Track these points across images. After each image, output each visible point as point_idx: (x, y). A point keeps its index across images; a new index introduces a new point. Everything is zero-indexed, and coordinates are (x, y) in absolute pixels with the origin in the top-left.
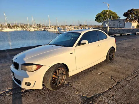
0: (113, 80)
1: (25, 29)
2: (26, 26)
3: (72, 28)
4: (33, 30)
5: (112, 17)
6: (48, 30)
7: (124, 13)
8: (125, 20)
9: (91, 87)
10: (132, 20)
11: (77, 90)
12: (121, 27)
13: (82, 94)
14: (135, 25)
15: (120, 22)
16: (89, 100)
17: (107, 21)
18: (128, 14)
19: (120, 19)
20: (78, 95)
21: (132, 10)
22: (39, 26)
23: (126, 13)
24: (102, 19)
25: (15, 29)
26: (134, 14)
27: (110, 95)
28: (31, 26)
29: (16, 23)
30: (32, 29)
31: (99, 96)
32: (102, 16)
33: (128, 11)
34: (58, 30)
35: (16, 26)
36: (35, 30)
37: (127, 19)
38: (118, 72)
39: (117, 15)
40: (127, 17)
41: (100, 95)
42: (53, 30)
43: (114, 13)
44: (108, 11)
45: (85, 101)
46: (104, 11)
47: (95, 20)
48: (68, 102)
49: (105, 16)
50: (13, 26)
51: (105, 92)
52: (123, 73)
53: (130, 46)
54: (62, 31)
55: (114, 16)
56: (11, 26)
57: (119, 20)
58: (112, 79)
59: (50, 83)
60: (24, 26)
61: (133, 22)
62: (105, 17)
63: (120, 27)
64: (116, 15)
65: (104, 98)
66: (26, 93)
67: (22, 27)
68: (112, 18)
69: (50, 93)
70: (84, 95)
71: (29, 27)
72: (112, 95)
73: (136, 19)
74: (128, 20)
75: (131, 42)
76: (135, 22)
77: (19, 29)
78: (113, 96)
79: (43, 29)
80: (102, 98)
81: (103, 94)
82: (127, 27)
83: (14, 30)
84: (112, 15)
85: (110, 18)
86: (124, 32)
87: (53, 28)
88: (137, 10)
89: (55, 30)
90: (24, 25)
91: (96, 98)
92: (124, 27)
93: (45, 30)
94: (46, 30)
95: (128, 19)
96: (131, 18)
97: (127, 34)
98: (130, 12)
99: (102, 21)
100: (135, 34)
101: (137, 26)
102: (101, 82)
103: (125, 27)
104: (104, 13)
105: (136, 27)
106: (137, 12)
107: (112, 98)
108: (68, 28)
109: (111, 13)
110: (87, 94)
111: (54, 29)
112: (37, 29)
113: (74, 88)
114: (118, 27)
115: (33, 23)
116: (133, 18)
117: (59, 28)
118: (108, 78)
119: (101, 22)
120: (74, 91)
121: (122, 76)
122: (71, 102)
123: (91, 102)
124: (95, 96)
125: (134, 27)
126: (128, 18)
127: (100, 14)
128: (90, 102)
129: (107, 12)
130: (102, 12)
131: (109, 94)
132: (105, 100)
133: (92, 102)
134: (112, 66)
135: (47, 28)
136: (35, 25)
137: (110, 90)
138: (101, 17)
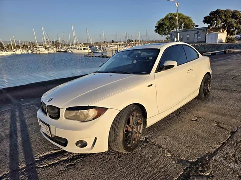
0: (223, 128)
1: (30, 52)
2: (32, 46)
3: (116, 47)
4: (46, 52)
5: (184, 25)
6: (74, 52)
7: (204, 18)
8: (206, 29)
9: (190, 142)
10: (217, 30)
11: (167, 150)
12: (200, 43)
13: (179, 157)
14: (222, 37)
15: (198, 33)
16: (196, 165)
17: (177, 32)
18: (212, 20)
19: (198, 28)
20: (172, 158)
21: (218, 12)
22: (56, 44)
23: (208, 17)
24: (167, 28)
25: (13, 53)
26: (221, 18)
27: (227, 154)
28: (41, 46)
29: (13, 42)
30: (43, 51)
31: (210, 158)
32: (168, 24)
33: (212, 14)
34: (90, 51)
35: (14, 47)
36: (50, 52)
37: (209, 27)
38: (224, 115)
39: (192, 22)
40: (209, 25)
41: (211, 156)
42: (83, 51)
43: (188, 18)
44: (178, 15)
45: (189, 168)
46: (170, 14)
47: (156, 31)
48: (160, 172)
49: (173, 24)
50: (8, 47)
51: (217, 150)
52: (234, 117)
53: (226, 72)
54: (98, 52)
55: (188, 23)
56: (4, 46)
57: (196, 30)
58: (220, 127)
59: (121, 139)
60: (29, 46)
61: (220, 32)
62: (173, 26)
63: (198, 43)
64: (190, 21)
65: (221, 161)
66: (75, 162)
67: (24, 47)
68: (184, 27)
69: (120, 159)
70: (183, 158)
71: (38, 46)
72: (232, 155)
73: (224, 27)
74: (210, 30)
75: (224, 65)
76: (223, 32)
77: (20, 52)
78: (234, 156)
79: (64, 51)
80: (216, 161)
81: (215, 153)
82: (209, 41)
83: (9, 53)
84: (184, 22)
85: (181, 27)
86: (205, 50)
87: (82, 48)
88: (226, 11)
89: (87, 51)
90: (28, 44)
91: (207, 162)
92: (205, 42)
93: (68, 51)
94: (70, 52)
95: (211, 28)
96: (216, 25)
97: (211, 54)
98: (215, 15)
99: (167, 32)
100: (225, 53)
101: (227, 39)
102: (204, 135)
103: (207, 42)
104: (170, 18)
105: (224, 41)
106: (225, 16)
107: (234, 159)
108: (109, 46)
109: (182, 18)
110: (187, 155)
111: (84, 49)
112: (53, 50)
113: (159, 148)
114: (196, 41)
115: (45, 40)
116: (220, 26)
117: (92, 47)
118: (213, 127)
119: (165, 34)
120: (163, 153)
121: (234, 121)
122: (164, 172)
123: (200, 169)
124: (202, 158)
125: (222, 41)
126: (211, 25)
127: (163, 20)
128: (198, 169)
129: (176, 16)
130: (166, 18)
131: (225, 153)
132: (223, 164)
133: (203, 168)
134: (210, 105)
135: (72, 48)
136: (49, 44)
137: (225, 146)
138: (166, 25)
